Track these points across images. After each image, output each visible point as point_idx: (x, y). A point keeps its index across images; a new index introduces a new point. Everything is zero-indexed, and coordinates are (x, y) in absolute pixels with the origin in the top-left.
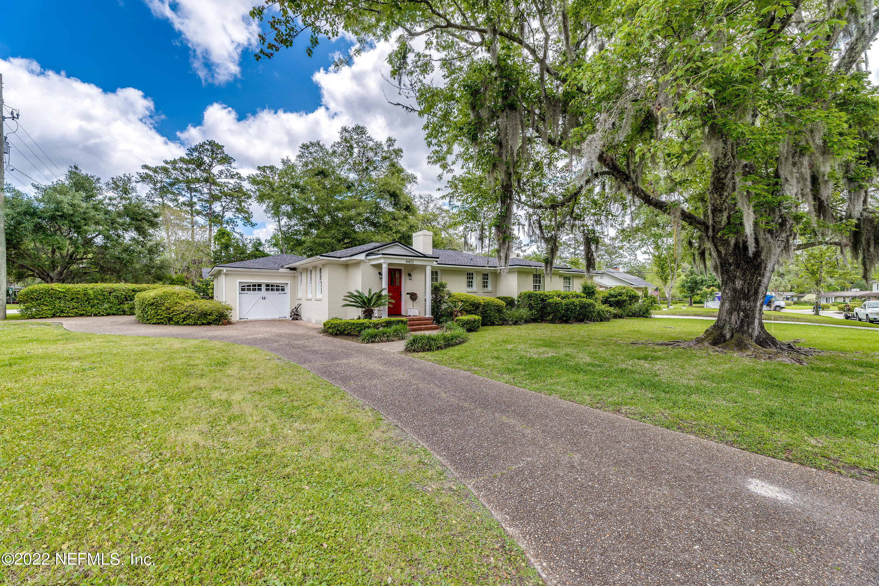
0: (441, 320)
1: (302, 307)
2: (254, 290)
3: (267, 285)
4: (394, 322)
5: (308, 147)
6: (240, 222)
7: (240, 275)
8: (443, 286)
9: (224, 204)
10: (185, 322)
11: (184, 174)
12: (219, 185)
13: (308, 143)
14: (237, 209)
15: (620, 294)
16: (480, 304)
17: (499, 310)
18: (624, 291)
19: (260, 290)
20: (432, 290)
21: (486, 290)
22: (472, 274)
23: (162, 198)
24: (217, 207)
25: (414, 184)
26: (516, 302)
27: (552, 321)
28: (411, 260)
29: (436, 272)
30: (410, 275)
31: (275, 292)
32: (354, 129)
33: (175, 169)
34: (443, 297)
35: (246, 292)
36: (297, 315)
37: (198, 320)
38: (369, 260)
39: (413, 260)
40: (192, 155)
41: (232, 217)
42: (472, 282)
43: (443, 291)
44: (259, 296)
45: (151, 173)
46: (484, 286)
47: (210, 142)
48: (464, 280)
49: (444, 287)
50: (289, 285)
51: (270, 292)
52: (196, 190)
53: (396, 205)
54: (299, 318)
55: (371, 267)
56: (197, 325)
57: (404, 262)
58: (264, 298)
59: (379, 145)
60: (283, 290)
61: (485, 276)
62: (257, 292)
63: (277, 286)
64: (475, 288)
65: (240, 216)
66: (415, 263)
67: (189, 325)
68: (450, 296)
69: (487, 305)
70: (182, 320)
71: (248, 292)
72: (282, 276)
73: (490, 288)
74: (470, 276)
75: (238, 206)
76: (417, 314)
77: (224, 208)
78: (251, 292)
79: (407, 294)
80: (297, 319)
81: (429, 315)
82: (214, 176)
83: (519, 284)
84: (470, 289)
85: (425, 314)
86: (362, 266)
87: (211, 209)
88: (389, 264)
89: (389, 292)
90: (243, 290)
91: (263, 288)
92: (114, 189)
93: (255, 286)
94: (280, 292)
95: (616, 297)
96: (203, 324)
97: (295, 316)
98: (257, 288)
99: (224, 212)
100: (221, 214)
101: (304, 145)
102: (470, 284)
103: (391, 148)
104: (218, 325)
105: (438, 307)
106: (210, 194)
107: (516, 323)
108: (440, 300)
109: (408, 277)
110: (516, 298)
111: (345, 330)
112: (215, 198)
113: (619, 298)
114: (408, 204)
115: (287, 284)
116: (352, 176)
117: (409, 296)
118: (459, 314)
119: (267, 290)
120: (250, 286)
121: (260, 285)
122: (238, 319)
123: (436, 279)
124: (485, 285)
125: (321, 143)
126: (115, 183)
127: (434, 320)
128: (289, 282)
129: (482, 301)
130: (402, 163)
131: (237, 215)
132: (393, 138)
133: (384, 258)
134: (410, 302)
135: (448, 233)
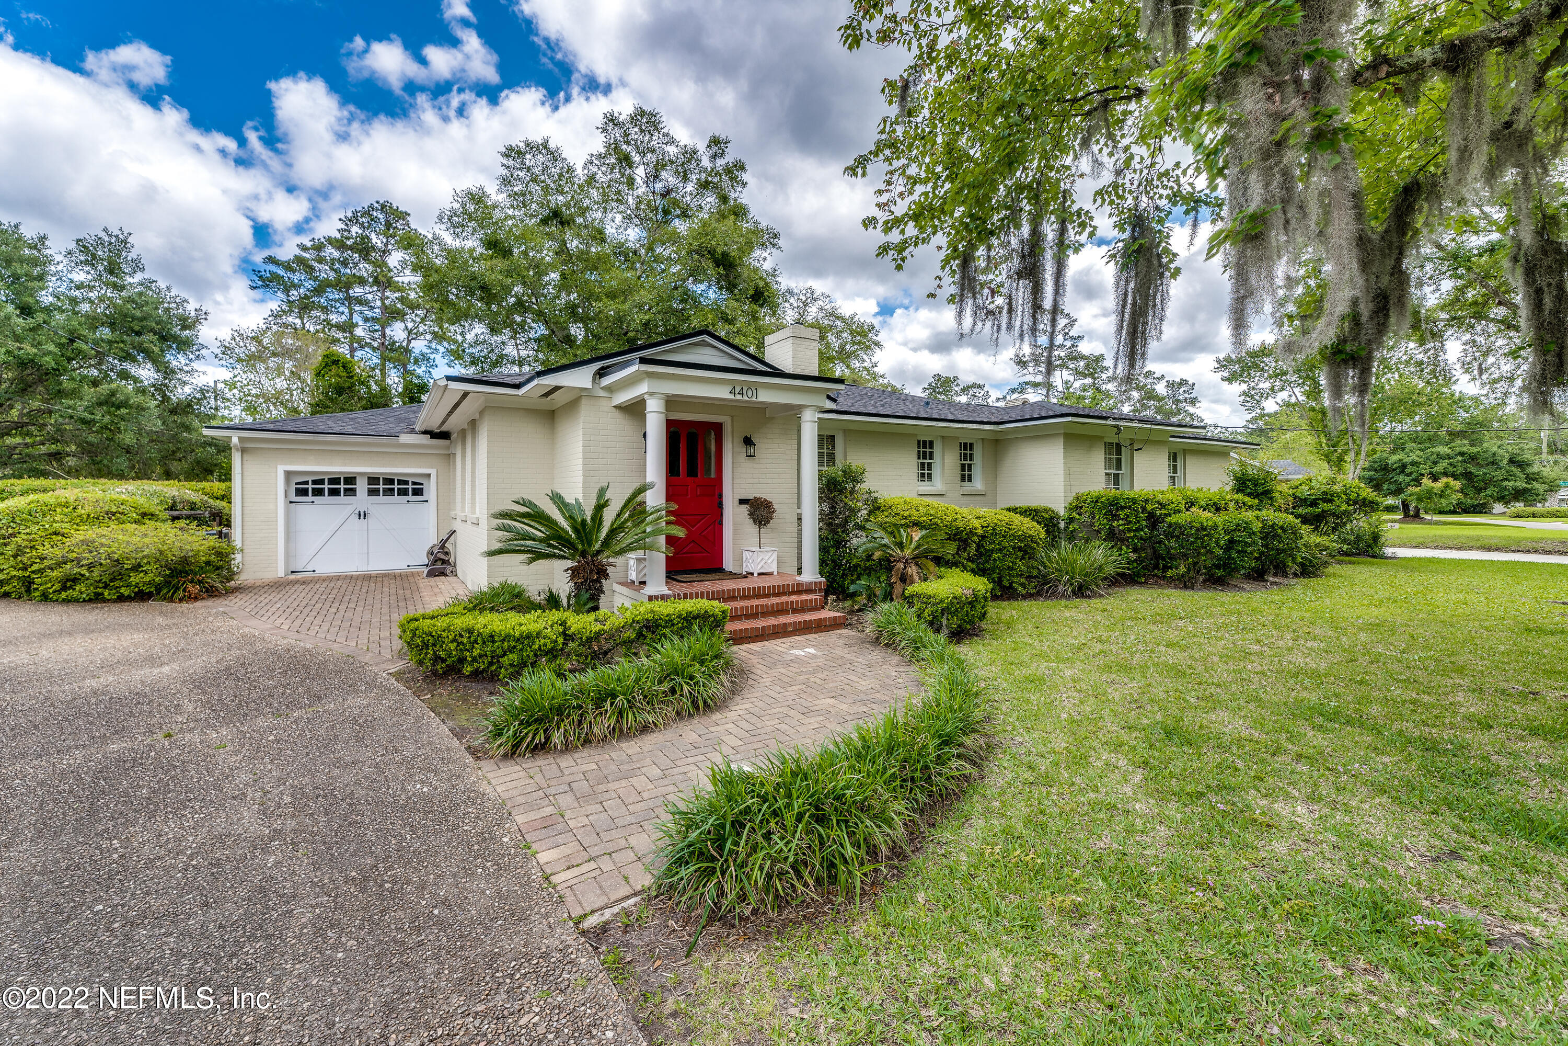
0: (852, 588)
1: (460, 537)
2: (334, 492)
3: (373, 480)
4: (670, 622)
5: (520, 153)
6: (439, 359)
7: (290, 452)
8: (854, 477)
9: (410, 325)
10: (63, 595)
11: (335, 270)
12: (398, 289)
13: (522, 145)
14: (435, 334)
15: (1327, 497)
16: (972, 532)
17: (1026, 549)
18: (1337, 488)
19: (351, 492)
20: (821, 491)
21: (968, 487)
22: (931, 443)
23: (301, 318)
24: (397, 332)
25: (774, 250)
26: (1062, 525)
27: (1185, 583)
28: (750, 386)
29: (832, 438)
30: (748, 441)
31: (396, 498)
32: (633, 119)
33: (321, 260)
34: (854, 511)
35: (310, 498)
36: (444, 562)
37: (106, 586)
38: (609, 389)
39: (754, 387)
40: (349, 231)
41: (425, 350)
42: (929, 465)
43: (852, 492)
44: (350, 509)
45: (281, 272)
46: (963, 479)
47: (383, 206)
48: (909, 462)
49: (856, 481)
50: (433, 477)
51: (381, 498)
52: (361, 301)
53: (731, 287)
54: (449, 570)
55: (617, 414)
56: (105, 601)
57: (723, 393)
58: (362, 515)
59: (690, 155)
60: (418, 492)
61: (966, 450)
62: (342, 498)
63: (400, 482)
64: (938, 483)
65: (442, 349)
66: (764, 397)
67: (77, 601)
68: (875, 508)
69: (990, 534)
70: (57, 586)
71: (315, 499)
72: (410, 453)
73: (978, 484)
74: (925, 450)
75: (436, 329)
76: (773, 568)
77: (410, 332)
78: (326, 498)
79: (742, 502)
80: (443, 574)
81: (811, 575)
82: (390, 270)
83: (1068, 472)
84: (925, 487)
85: (799, 571)
86: (586, 411)
87: (384, 335)
88: (671, 402)
89: (669, 499)
90: (302, 492)
91: (362, 486)
92: (86, 262)
93: (332, 481)
94: (410, 497)
95: (1314, 504)
96: (121, 599)
97: (439, 566)
98: (342, 486)
99: (409, 342)
100: (404, 344)
101: (510, 149)
102: (925, 473)
103: (720, 162)
104: (171, 600)
105: (839, 543)
106: (384, 307)
107: (1081, 591)
108: (846, 521)
109: (743, 449)
110: (1062, 513)
111: (462, 660)
112: (392, 314)
113: (1327, 506)
114: (761, 284)
115: (429, 475)
116: (633, 235)
117: (745, 508)
118: (912, 570)
119: (373, 492)
120: (321, 482)
121: (350, 480)
122: (281, 573)
123: (831, 458)
124: (966, 475)
125: (552, 145)
126: (85, 249)
127: (827, 593)
128: (433, 472)
129: (977, 523)
130: (744, 196)
131: (434, 345)
132: (723, 137)
133: (650, 375)
134: (750, 528)
135: (848, 367)
